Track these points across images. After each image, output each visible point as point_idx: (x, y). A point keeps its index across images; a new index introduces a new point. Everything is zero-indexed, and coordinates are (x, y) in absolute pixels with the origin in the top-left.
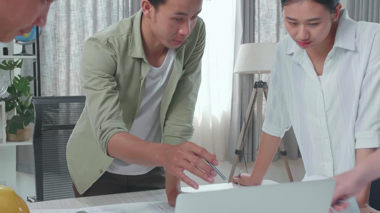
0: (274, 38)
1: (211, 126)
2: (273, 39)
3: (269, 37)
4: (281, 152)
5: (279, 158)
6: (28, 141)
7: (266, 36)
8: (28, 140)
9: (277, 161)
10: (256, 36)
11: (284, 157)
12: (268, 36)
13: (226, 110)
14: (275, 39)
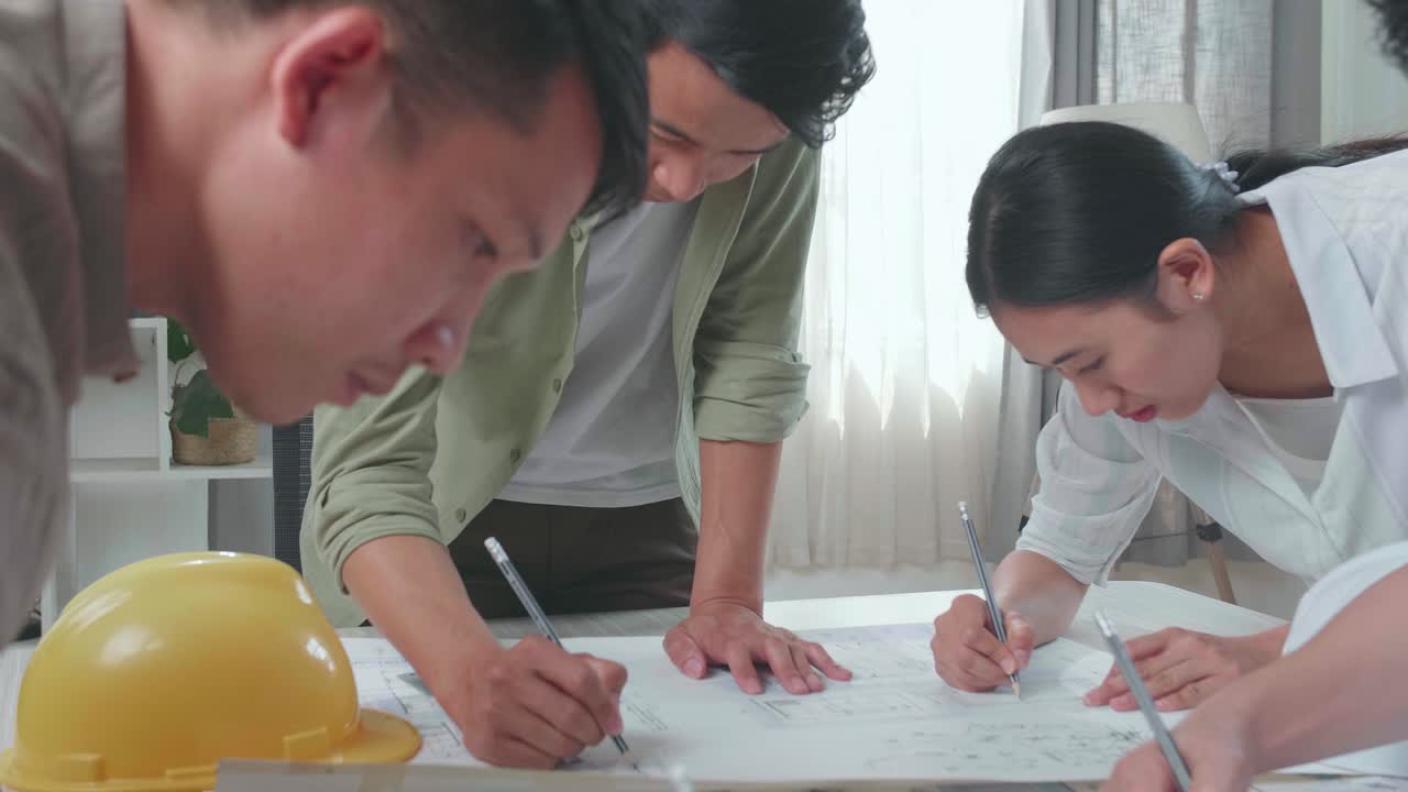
0: (1173, 90)
1: (927, 425)
2: (1169, 93)
3: (1152, 86)
4: (1199, 527)
5: (1191, 553)
6: (247, 465)
7: (1143, 83)
8: (248, 461)
9: (1183, 564)
10: (1104, 83)
11: (1207, 546)
12: (1149, 81)
13: (983, 368)
14: (1175, 92)
